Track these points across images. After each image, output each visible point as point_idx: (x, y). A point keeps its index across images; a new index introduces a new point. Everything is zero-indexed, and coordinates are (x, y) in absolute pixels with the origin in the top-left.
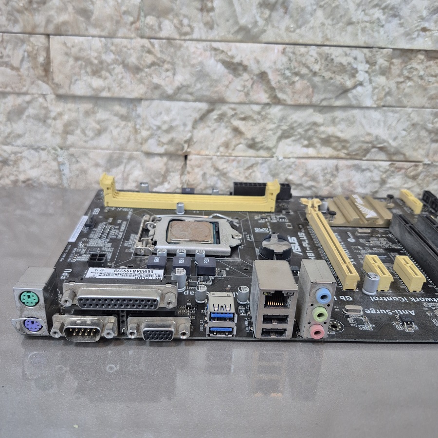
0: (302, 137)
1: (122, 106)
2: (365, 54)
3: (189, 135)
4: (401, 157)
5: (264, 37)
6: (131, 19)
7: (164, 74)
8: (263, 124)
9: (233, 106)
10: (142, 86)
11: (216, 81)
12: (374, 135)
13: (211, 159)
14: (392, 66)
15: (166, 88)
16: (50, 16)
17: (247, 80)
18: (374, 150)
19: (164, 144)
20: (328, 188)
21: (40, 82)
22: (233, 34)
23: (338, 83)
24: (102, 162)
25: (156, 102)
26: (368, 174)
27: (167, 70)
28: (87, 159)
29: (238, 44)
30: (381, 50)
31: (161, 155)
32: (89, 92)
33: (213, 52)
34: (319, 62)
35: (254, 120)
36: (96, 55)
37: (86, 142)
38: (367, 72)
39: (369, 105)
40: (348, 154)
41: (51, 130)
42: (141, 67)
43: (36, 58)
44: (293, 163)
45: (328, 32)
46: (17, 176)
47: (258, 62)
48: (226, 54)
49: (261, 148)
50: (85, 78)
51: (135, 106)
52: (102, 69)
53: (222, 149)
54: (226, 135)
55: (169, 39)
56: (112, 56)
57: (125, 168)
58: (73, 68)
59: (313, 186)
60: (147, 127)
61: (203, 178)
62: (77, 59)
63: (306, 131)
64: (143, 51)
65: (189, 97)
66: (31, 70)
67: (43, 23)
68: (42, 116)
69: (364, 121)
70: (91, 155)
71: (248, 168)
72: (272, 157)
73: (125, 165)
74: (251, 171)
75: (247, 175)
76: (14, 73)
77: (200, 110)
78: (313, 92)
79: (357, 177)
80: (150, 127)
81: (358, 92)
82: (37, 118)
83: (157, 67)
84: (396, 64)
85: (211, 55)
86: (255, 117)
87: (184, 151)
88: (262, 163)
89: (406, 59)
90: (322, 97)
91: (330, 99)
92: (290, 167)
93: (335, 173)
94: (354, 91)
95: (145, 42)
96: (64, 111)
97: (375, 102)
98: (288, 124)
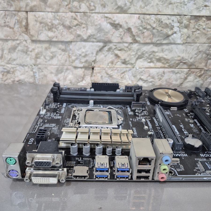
0: (148, 58)
1: (63, 45)
3: (95, 58)
5: (129, 11)
6: (66, 3)
7: (82, 29)
9: (115, 44)
10: (72, 35)
11: (107, 32)
12: (182, 57)
13: (105, 69)
14: (190, 24)
15: (83, 36)
16: (27, 3)
17: (122, 32)
18: (181, 64)
19: (82, 63)
20: (160, 82)
21: (24, 34)
22: (115, 10)
23: (165, 32)
24: (54, 71)
25: (79, 43)
27: (84, 28)
28: (47, 70)
29: (117, 14)
30: (185, 16)
31: (81, 68)
32: (47, 39)
33: (105, 19)
34: (156, 23)
35: (125, 51)
36: (50, 21)
37: (46, 62)
38: (178, 27)
39: (179, 43)
40: (169, 66)
41: (29, 57)
42: (71, 26)
43: (22, 23)
45: (160, 8)
46: (14, 78)
47: (127, 23)
48: (112, 19)
49: (128, 64)
50: (45, 32)
51: (69, 45)
52: (53, 28)
53: (110, 64)
54: (112, 58)
55: (84, 13)
56: (58, 21)
57: (64, 74)
58: (39, 27)
59: (153, 81)
60: (74, 54)
61: (101, 78)
62: (41, 23)
63: (150, 55)
64: (72, 19)
65: (94, 40)
66: (19, 29)
67: (25, 6)
68: (25, 50)
69: (177, 50)
70: (49, 68)
71: (122, 73)
73: (65, 73)
74: (123, 74)
75: (122, 76)
76: (11, 30)
77: (99, 46)
78: (153, 37)
79: (174, 76)
80: (76, 55)
81: (174, 36)
82: (23, 51)
83: (79, 26)
84: (192, 23)
85: (104, 20)
87: (92, 66)
88: (129, 71)
89: (197, 20)
91: (161, 40)
93: (163, 75)
94: (172, 36)
95: (73, 14)
96: (35, 48)
97: (182, 41)
98: (141, 52)
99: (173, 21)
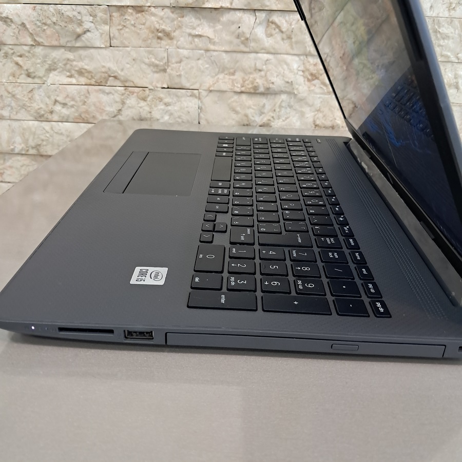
2: (88, 10)
4: (132, 84)
8: (33, 59)
9: (10, 47)
12: (107, 67)
13: (4, 85)
17: (15, 29)
18: (111, 78)
20: (84, 107)
23: (71, 30)
26: (111, 96)
30: (99, 6)
34: (56, 15)
35: (27, 57)
38: (92, 22)
40: (96, 82)
44: (58, 87)
47: (19, 16)
49: (35, 77)
53: (11, 78)
54: (12, 68)
59: (74, 105)
63: (65, 65)
69: (99, 57)
71: (30, 92)
72: (44, 84)
74: (32, 94)
75: (30, 96)
78: (59, 36)
79: (105, 98)
81: (88, 36)
84: (116, 16)
88: (39, 88)
90: (66, 40)
91: (72, 41)
92: (56, 90)
93: (88, 95)
94: (85, 36)
97: (103, 44)
98: (51, 60)
99: (79, 13)
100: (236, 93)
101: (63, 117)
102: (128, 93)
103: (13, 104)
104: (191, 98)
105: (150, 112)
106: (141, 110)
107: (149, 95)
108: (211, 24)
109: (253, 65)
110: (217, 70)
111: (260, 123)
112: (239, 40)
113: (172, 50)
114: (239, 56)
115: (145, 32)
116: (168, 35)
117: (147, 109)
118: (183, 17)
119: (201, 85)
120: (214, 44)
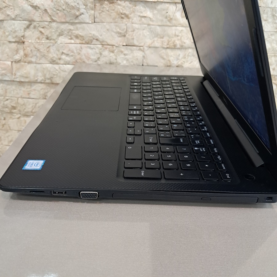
0: (67, 35)
2: (83, 2)
3: (23, 34)
4: (106, 44)
7: (10, 10)
8: (50, 29)
9: (37, 22)
10: (3, 15)
11: (29, 12)
12: (93, 34)
13: (33, 44)
15: (11, 15)
17: (41, 12)
18: (94, 40)
19: (14, 38)
20: (79, 56)
23: (73, 13)
25: (9, 21)
26: (94, 50)
27: (12, 9)
31: (14, 42)
34: (65, 5)
35: (47, 28)
38: (85, 9)
39: (88, 22)
40: (85, 42)
42: (2, 8)
44: (64, 45)
47: (43, 5)
48: (31, 2)
49: (51, 39)
51: (2, 23)
53: (37, 40)
54: (38, 34)
57: (2, 48)
59: (73, 55)
61: (31, 52)
63: (68, 32)
65: (21, 19)
69: (88, 28)
71: (48, 48)
72: (56, 43)
75: (48, 50)
77: (25, 24)
78: (66, 17)
79: (90, 51)
80: (8, 31)
83: (7, 8)
85: (26, 3)
86: (47, 27)
90: (70, 19)
91: (73, 19)
92: (63, 47)
93: (81, 50)
94: (81, 16)
97: (90, 21)
98: (60, 30)
99: (78, 4)
100: (164, 48)
101: (67, 62)
102: (104, 48)
103: (38, 55)
104: (139, 51)
105: (116, 59)
106: (111, 58)
107: (115, 50)
108: (151, 10)
109: (174, 33)
110: (154, 36)
111: (177, 65)
112: (166, 20)
113: (129, 24)
114: (166, 28)
115: (114, 14)
116: (127, 16)
117: (114, 57)
118: (136, 6)
119: (144, 44)
120: (153, 21)
